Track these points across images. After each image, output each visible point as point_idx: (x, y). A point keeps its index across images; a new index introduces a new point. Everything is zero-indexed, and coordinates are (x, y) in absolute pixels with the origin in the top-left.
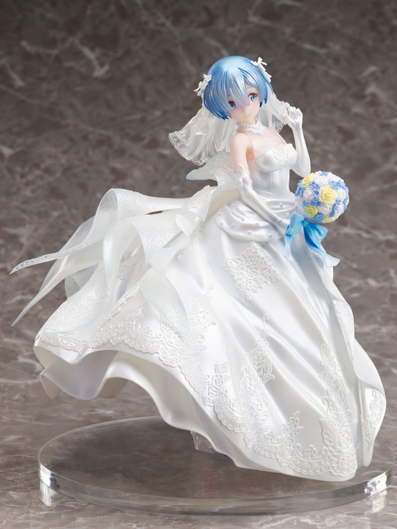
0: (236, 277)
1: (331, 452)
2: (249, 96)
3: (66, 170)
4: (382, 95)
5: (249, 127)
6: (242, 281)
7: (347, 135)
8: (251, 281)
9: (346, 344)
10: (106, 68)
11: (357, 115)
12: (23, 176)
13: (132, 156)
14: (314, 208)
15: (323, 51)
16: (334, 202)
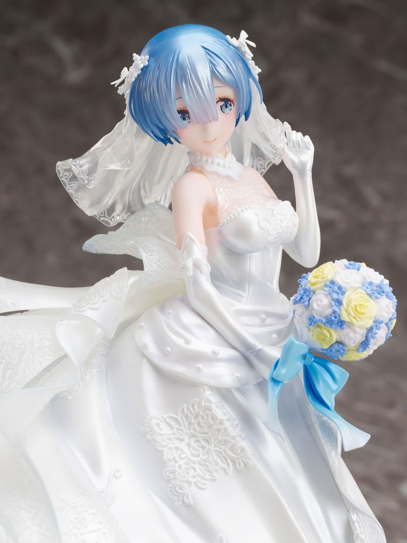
0: (167, 455)
2: (217, 102)
5: (213, 163)
6: (177, 465)
8: (196, 466)
14: (329, 331)
16: (370, 323)
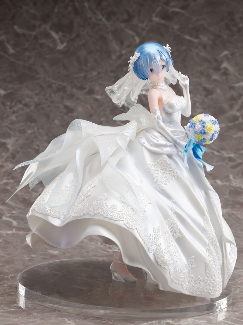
0: (155, 175)
1: (210, 280)
2: (162, 67)
3: (38, 105)
4: (231, 69)
5: (159, 85)
6: (158, 178)
7: (209, 92)
8: (164, 178)
9: (218, 216)
10: (65, 44)
11: (215, 80)
12: (11, 108)
13: (78, 99)
14: (201, 135)
15: (196, 41)
16: (213, 132)
